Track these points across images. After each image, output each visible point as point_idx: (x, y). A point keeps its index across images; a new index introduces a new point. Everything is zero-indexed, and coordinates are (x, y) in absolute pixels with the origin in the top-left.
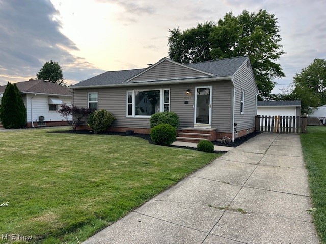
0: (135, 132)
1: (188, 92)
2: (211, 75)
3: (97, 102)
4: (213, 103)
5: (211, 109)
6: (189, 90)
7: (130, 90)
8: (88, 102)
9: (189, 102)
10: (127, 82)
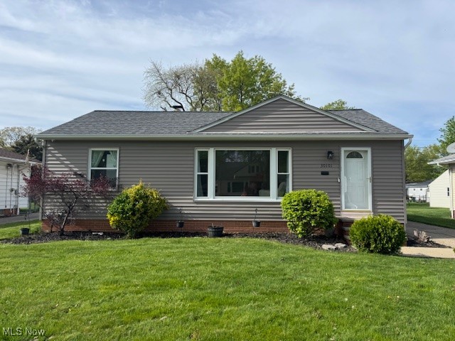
1: (330, 156)
2: (368, 130)
3: (117, 168)
4: (373, 175)
5: (369, 185)
6: (330, 153)
7: (202, 147)
8: (90, 168)
9: (331, 172)
10: (197, 131)
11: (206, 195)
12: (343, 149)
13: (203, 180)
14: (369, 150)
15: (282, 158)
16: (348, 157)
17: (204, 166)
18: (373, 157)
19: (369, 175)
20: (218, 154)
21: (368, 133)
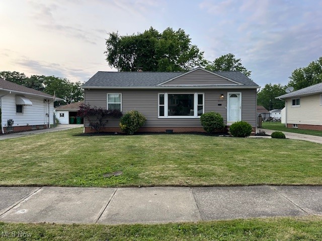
0: (173, 131)
1: (222, 96)
2: (240, 84)
3: (121, 103)
4: (242, 106)
5: (240, 110)
6: (222, 95)
7: (161, 92)
8: (108, 103)
9: (222, 104)
10: (159, 85)
11: (164, 115)
12: (228, 93)
13: (162, 109)
14: (240, 93)
15: (200, 97)
16: (231, 97)
17: (162, 102)
18: (242, 97)
19: (240, 106)
20: (170, 96)
21: (240, 86)
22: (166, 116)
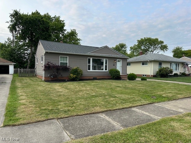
0: (97, 78)
3: (68, 62)
4: (122, 66)
6: (115, 61)
7: (89, 57)
8: (60, 62)
9: (115, 65)
10: (88, 53)
11: (90, 70)
13: (89, 66)
14: (121, 60)
16: (118, 61)
17: (89, 62)
18: (122, 62)
20: (93, 60)
21: (122, 57)
22: (91, 70)
